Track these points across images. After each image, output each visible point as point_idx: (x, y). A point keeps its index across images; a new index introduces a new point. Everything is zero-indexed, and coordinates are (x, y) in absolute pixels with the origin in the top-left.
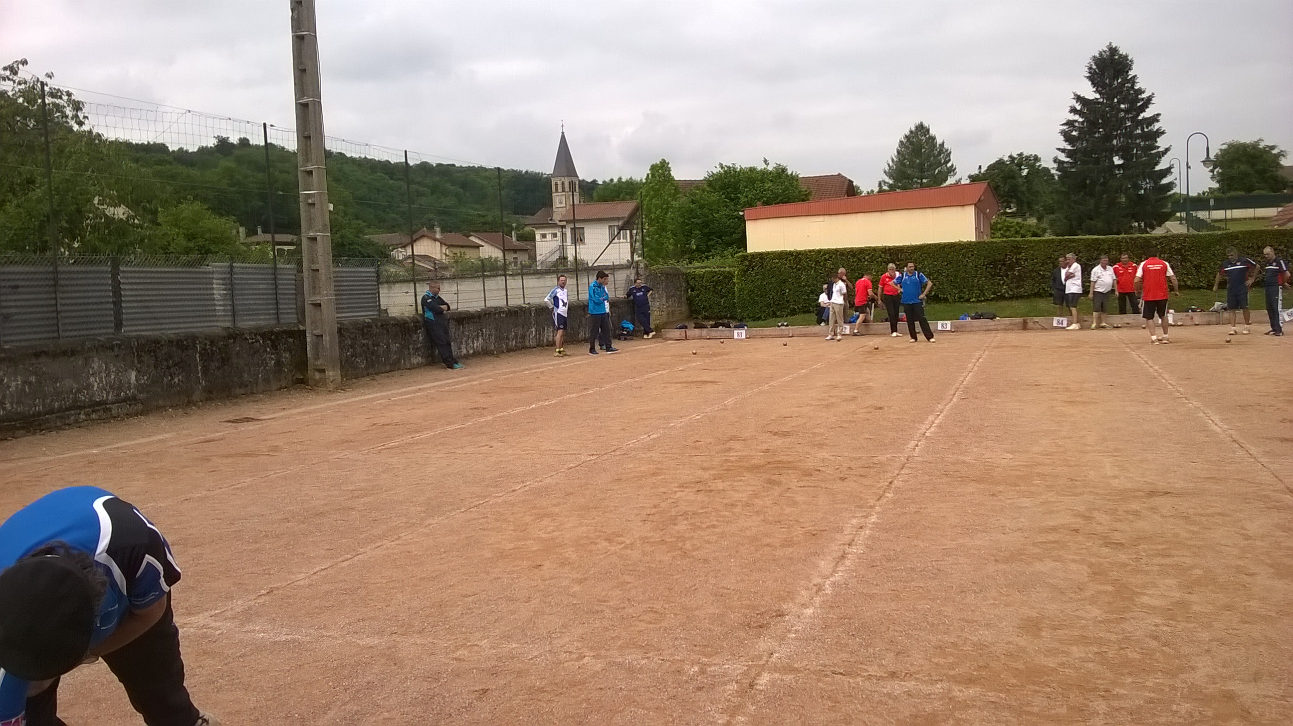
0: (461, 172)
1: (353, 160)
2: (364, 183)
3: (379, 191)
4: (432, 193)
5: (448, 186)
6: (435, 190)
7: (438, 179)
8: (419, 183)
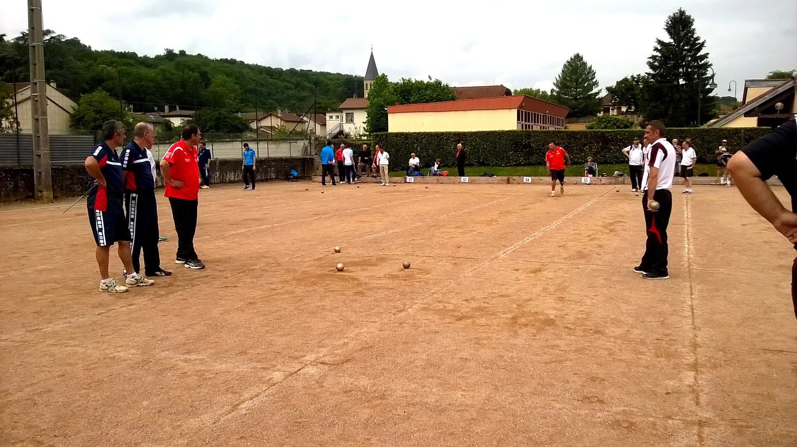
0: (315, 75)
1: (248, 66)
2: (254, 80)
3: (263, 85)
4: (296, 88)
5: (306, 84)
6: (297, 85)
7: (300, 79)
8: (288, 81)
